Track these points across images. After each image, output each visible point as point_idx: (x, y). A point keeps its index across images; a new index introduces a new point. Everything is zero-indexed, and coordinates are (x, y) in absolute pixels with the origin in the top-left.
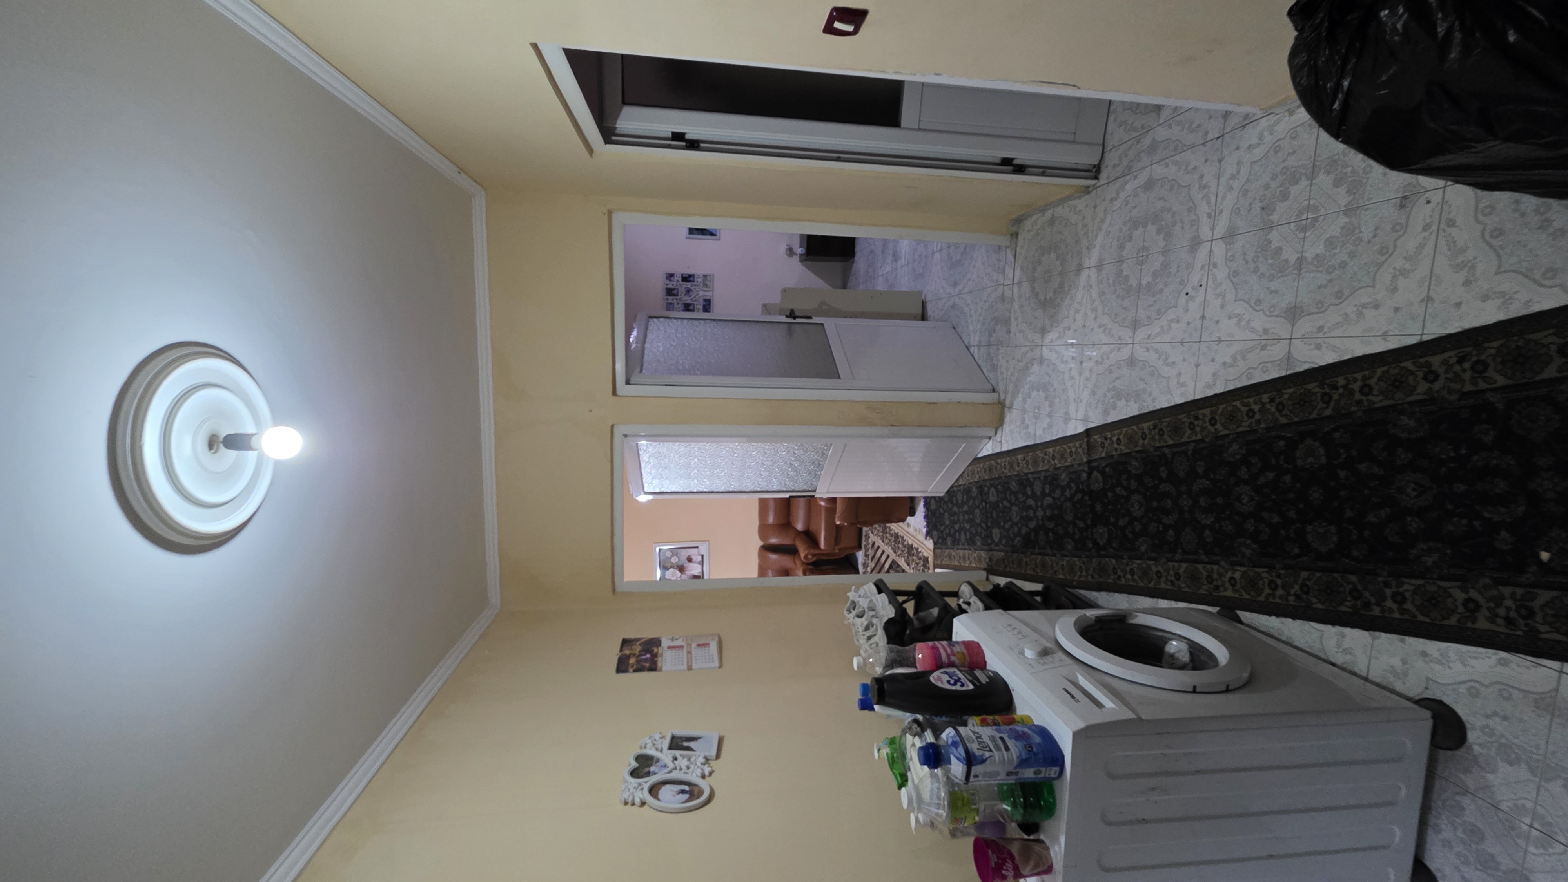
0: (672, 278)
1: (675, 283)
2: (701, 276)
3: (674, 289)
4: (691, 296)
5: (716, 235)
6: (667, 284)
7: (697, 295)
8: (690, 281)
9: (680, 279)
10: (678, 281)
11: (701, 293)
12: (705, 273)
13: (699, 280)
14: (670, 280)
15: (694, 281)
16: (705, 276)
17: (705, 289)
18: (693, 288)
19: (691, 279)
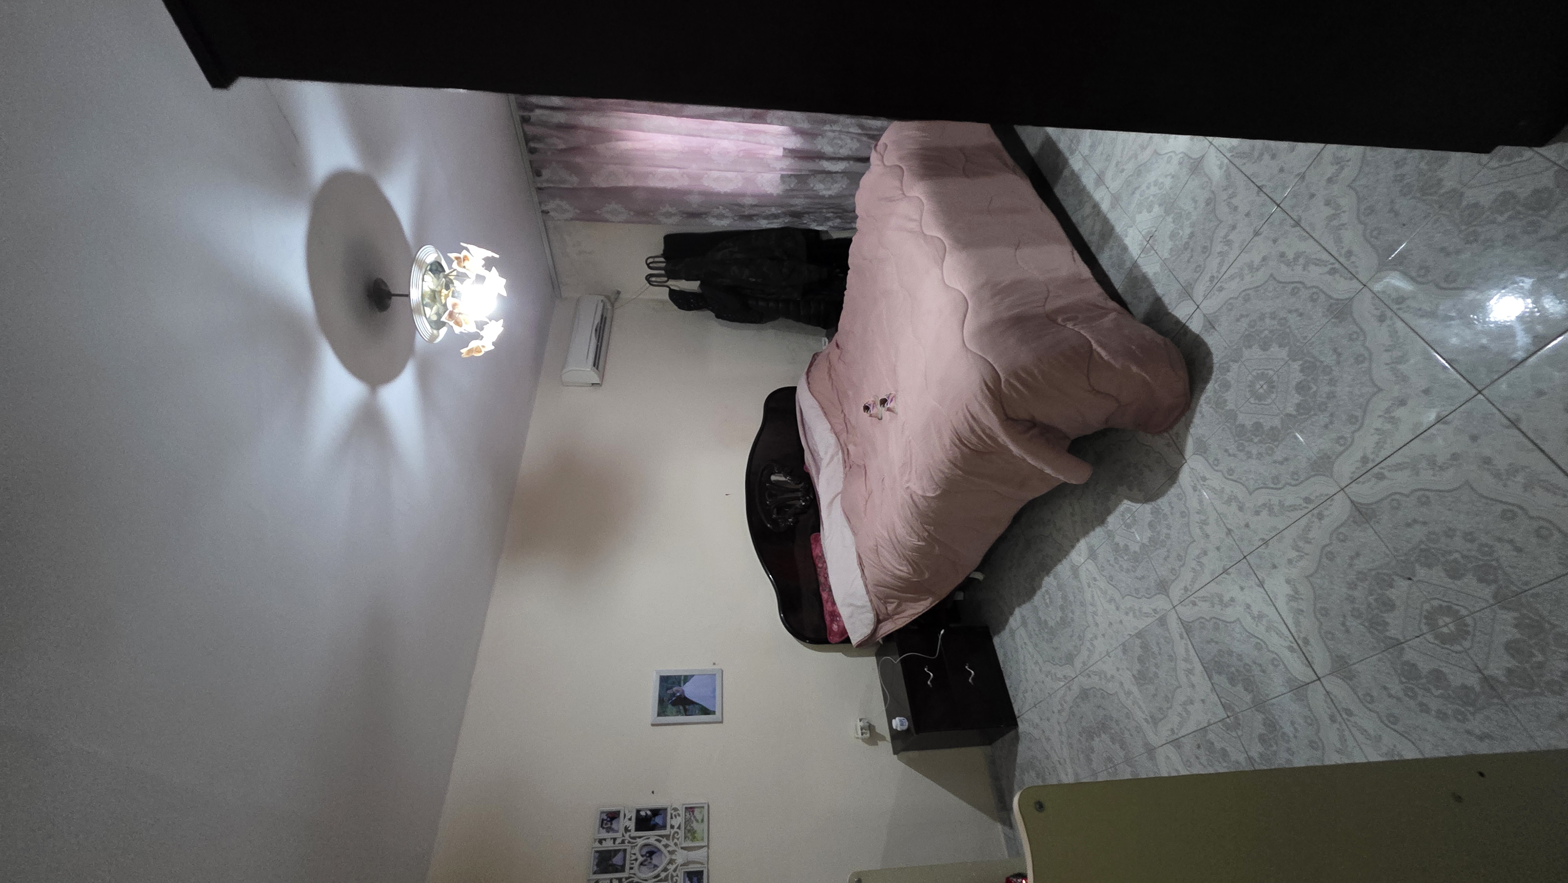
0: (614, 826)
1: (618, 835)
2: (682, 812)
3: (616, 852)
4: (656, 866)
5: (714, 713)
6: (600, 841)
7: (671, 862)
8: (654, 828)
9: (632, 825)
10: (627, 829)
11: (680, 857)
12: (692, 801)
13: (676, 822)
14: (609, 829)
15: (664, 827)
16: (690, 809)
17: (689, 844)
18: (660, 846)
19: (658, 820)
